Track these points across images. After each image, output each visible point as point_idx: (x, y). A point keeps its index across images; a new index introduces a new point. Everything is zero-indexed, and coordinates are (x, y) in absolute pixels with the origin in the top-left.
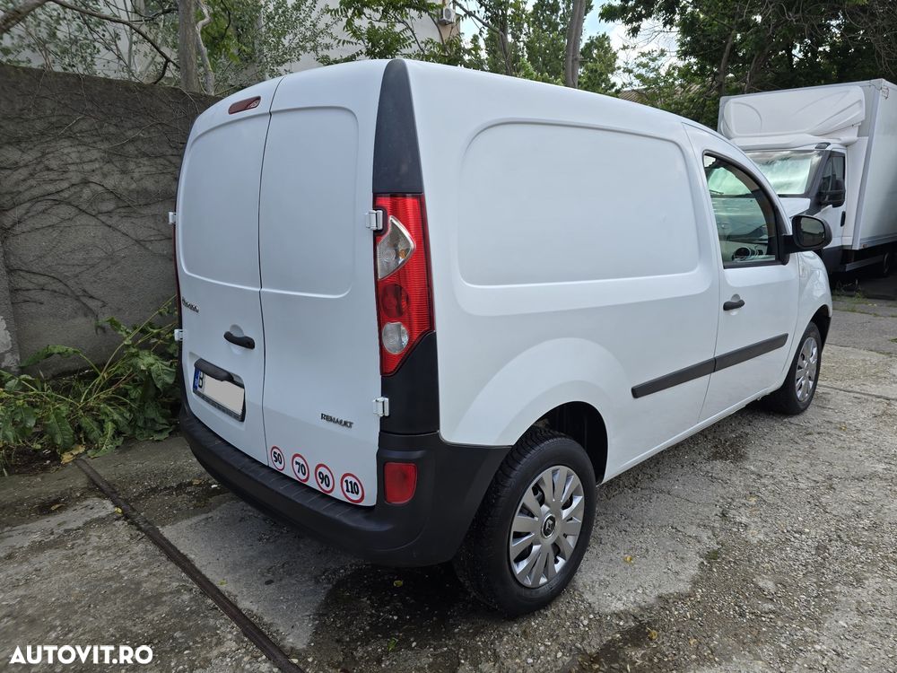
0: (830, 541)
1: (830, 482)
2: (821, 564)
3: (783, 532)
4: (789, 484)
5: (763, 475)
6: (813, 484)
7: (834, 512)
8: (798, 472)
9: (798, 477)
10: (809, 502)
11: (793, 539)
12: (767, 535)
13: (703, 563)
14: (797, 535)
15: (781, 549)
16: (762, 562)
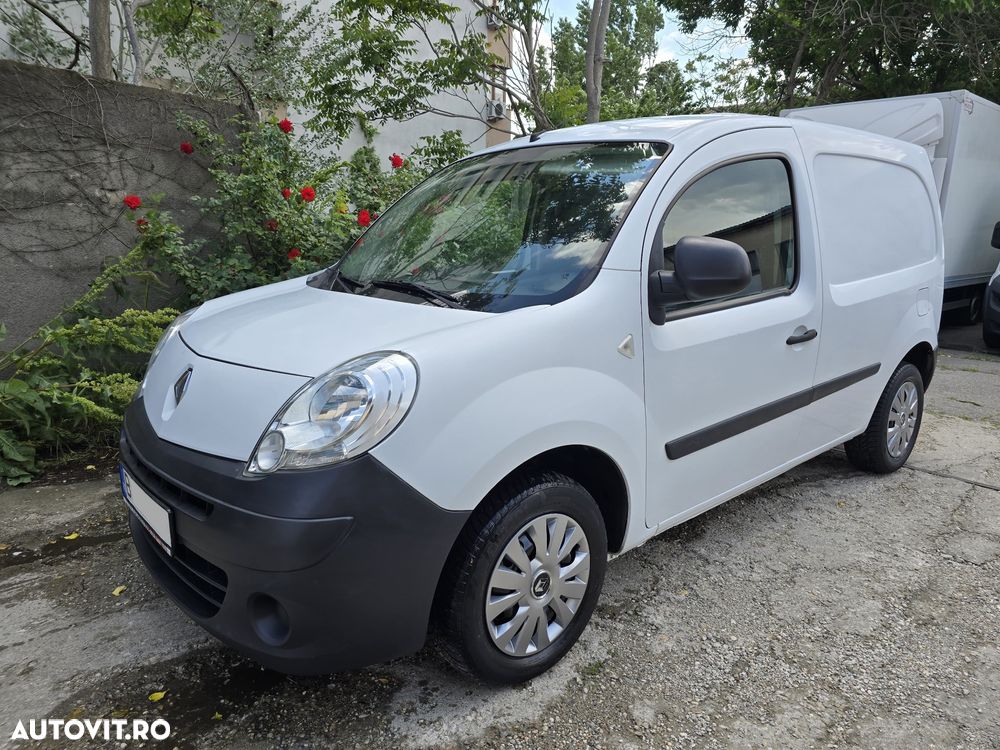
0: (758, 654)
1: (792, 573)
2: (732, 687)
3: (702, 640)
4: (740, 574)
5: (711, 561)
6: (770, 575)
7: (780, 615)
8: (757, 559)
9: (756, 565)
10: (754, 599)
11: (709, 650)
12: (679, 641)
13: (575, 679)
14: (718, 645)
15: (688, 664)
16: (654, 681)
